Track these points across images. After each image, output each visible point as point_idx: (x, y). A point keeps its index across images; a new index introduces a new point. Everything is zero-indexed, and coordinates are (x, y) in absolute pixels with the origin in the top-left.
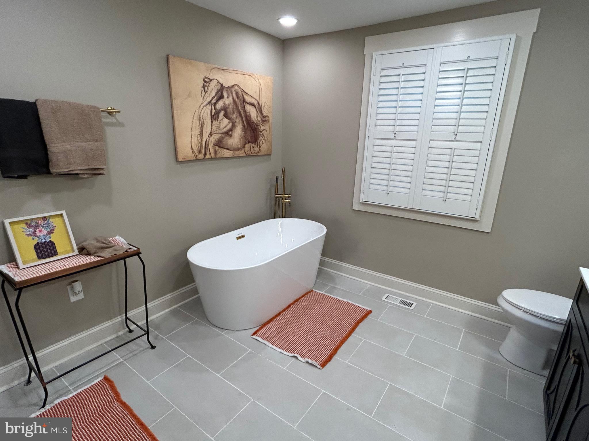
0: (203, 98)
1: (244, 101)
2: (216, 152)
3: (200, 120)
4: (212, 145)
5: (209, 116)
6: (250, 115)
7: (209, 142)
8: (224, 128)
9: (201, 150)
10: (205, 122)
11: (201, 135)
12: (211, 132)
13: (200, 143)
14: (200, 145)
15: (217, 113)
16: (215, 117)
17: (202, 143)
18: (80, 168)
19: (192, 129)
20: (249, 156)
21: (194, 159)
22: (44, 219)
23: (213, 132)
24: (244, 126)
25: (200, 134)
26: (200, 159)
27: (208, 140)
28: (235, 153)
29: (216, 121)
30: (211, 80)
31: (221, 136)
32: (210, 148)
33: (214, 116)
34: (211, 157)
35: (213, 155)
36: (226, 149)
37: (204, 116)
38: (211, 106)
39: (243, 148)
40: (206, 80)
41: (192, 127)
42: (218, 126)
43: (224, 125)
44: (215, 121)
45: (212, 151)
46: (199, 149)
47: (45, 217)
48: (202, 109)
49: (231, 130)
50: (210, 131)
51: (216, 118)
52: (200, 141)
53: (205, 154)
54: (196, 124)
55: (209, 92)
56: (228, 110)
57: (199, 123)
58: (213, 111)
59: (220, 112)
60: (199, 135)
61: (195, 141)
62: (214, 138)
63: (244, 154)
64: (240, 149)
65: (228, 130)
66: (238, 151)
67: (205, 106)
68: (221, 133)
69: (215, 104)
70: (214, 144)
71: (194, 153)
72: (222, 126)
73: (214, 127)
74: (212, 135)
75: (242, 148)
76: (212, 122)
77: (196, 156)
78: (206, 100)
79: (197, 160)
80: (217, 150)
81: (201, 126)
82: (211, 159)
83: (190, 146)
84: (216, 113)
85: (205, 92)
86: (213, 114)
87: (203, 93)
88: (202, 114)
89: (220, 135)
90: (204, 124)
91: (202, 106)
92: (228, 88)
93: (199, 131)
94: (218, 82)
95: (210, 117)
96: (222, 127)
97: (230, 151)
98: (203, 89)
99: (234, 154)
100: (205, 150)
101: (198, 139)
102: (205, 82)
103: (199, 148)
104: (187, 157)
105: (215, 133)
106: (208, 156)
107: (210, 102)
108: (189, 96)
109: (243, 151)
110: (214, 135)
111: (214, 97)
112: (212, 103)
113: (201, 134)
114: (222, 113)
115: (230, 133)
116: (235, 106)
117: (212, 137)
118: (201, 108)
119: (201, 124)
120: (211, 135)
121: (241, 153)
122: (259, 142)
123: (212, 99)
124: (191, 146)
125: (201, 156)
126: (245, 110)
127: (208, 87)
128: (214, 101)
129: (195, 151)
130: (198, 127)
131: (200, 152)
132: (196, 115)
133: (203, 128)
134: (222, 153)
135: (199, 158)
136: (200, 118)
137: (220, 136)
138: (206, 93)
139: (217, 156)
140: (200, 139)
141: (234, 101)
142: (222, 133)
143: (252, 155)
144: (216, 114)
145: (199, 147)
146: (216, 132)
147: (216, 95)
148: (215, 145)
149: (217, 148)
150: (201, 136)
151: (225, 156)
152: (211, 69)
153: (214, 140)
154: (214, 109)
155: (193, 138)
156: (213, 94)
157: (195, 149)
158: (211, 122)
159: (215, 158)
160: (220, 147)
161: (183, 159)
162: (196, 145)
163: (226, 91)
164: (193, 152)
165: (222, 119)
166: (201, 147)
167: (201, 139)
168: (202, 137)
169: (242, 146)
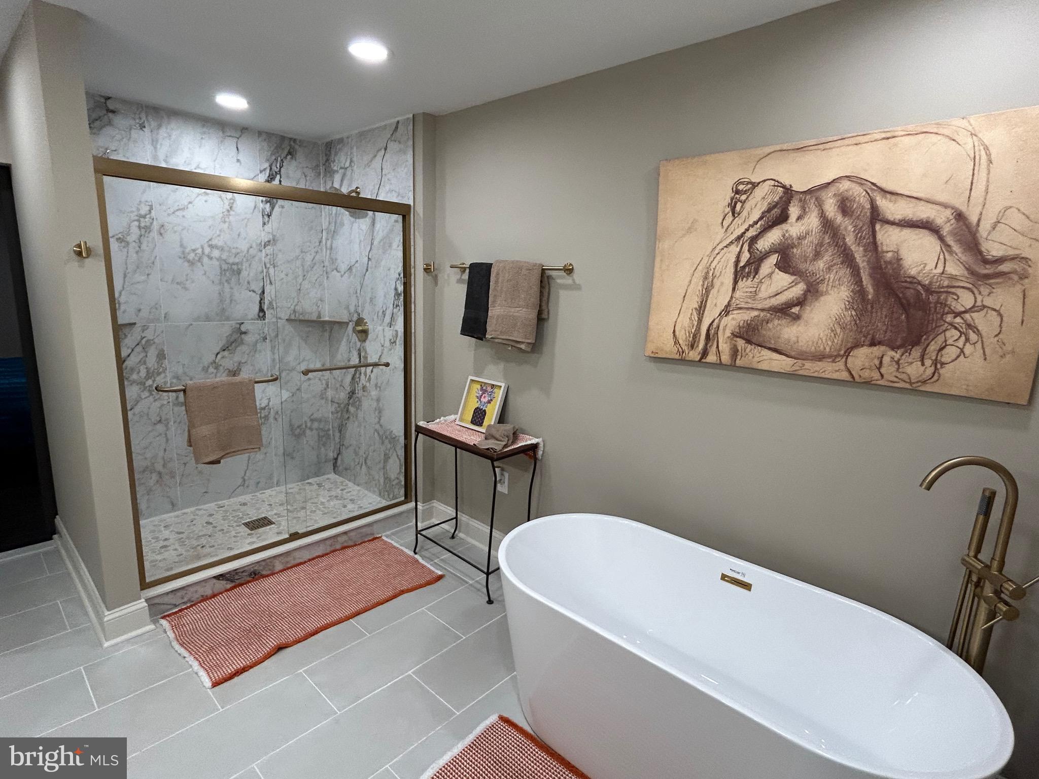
0: (726, 231)
1: (876, 216)
2: (735, 352)
3: (706, 278)
4: (728, 333)
5: (730, 270)
6: (899, 260)
7: (718, 327)
8: (770, 297)
9: (695, 342)
10: (717, 283)
11: (701, 310)
12: (729, 305)
13: (695, 327)
14: (693, 331)
15: (756, 261)
16: (747, 270)
17: (699, 328)
18: (503, 337)
19: (684, 297)
20: (868, 384)
21: (677, 357)
22: (493, 386)
23: (734, 306)
24: (860, 292)
25: (697, 307)
26: (689, 361)
27: (716, 321)
28: (804, 365)
29: (750, 279)
30: (755, 185)
31: (758, 316)
32: (720, 341)
33: (744, 267)
34: (719, 361)
35: (726, 358)
36: (770, 349)
37: (716, 270)
38: (740, 246)
39: (842, 356)
40: (741, 187)
41: (686, 292)
42: (751, 292)
43: (773, 290)
44: (745, 279)
45: (725, 347)
46: (691, 339)
47: (493, 385)
48: (718, 253)
49: (801, 302)
50: (726, 303)
51: (749, 273)
52: (696, 323)
53: (705, 353)
54: (697, 285)
55: (745, 213)
56: (795, 250)
57: (703, 285)
58: (746, 256)
59: (765, 258)
60: (696, 309)
61: (685, 322)
62: (733, 319)
63: (845, 376)
64: (830, 356)
65: (785, 304)
66: (820, 363)
67: (726, 247)
68: (759, 310)
69: (754, 240)
70: (732, 334)
71: (678, 346)
72: (766, 290)
73: (738, 294)
74: (730, 312)
75: (836, 356)
76: (736, 282)
77: (683, 352)
78: (732, 233)
79: (682, 361)
80: (739, 348)
81: (704, 290)
82: (720, 365)
83: (672, 331)
84: (752, 261)
85: (733, 215)
86: (742, 264)
87: (730, 217)
88: (713, 265)
89: (756, 313)
90: (712, 285)
91: (720, 246)
92: (809, 192)
93: (698, 302)
94: (776, 184)
95: (733, 270)
96: (763, 294)
97: (784, 357)
98: (728, 209)
99: (794, 368)
100: (706, 344)
101: (690, 319)
102: (737, 192)
103: (689, 335)
104: (662, 350)
105: (740, 308)
106: (711, 358)
107: (739, 238)
108: (689, 230)
109: (840, 365)
110: (735, 312)
111: (756, 223)
112: (746, 238)
113: (700, 307)
114: (774, 259)
115: (795, 310)
116: (827, 237)
117: (730, 317)
118: (716, 252)
119: (705, 286)
120: (727, 311)
121: (829, 369)
122: (933, 347)
123: (747, 230)
124: (674, 331)
125: (694, 355)
126: (873, 246)
127: (743, 202)
128: (752, 233)
129: (681, 342)
130: (698, 293)
131: (692, 346)
132: (700, 268)
133: (708, 296)
134: (753, 357)
135: (687, 359)
136: (707, 273)
137: (756, 316)
138: (735, 218)
139: (738, 362)
140: (697, 319)
141: (827, 225)
142: (762, 310)
143: (881, 382)
144: (752, 263)
145: (692, 335)
146: (743, 305)
147: (761, 218)
148: (734, 335)
149: (741, 343)
150: (700, 313)
151: (764, 366)
152: (757, 159)
153: (734, 323)
154: (749, 251)
155: (681, 315)
156: (756, 216)
157: (680, 337)
158: (732, 282)
159: (733, 366)
160: (749, 342)
161: (653, 352)
162: (685, 330)
163: (800, 200)
164: (676, 342)
165: (770, 275)
166: (696, 336)
167: (699, 318)
168: (703, 314)
169: (840, 350)
